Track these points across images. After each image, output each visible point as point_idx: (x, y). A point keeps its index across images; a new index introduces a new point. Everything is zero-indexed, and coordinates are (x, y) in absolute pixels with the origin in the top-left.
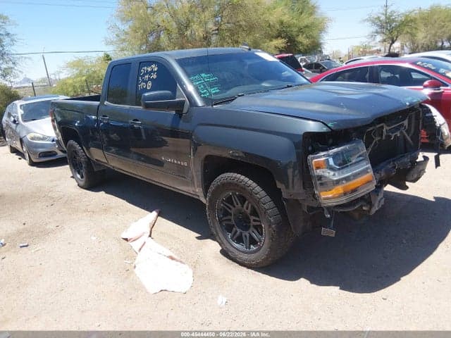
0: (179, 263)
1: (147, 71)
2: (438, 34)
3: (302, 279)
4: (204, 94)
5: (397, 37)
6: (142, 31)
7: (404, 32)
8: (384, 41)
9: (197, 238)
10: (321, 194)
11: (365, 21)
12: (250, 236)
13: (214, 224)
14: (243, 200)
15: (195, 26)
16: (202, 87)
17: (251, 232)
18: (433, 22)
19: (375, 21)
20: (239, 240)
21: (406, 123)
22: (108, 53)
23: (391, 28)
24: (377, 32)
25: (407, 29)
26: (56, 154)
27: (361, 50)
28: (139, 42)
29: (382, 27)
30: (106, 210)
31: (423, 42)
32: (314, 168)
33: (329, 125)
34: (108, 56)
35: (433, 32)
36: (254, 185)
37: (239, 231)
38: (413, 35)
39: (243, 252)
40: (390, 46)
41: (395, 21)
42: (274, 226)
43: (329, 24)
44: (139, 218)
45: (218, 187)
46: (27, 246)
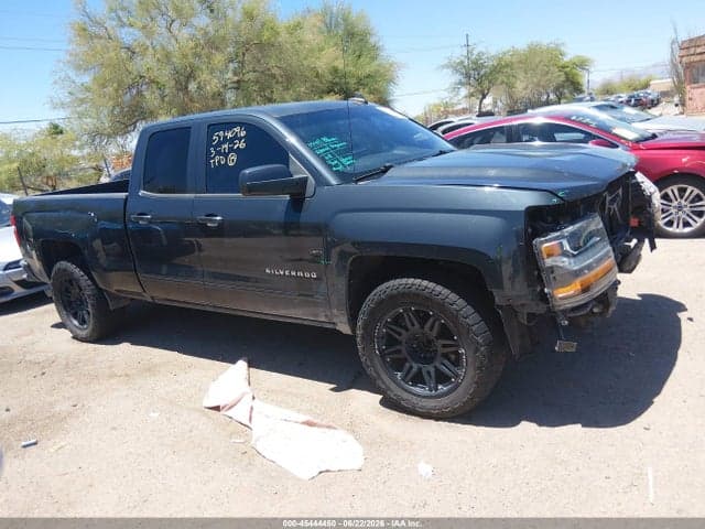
0: (327, 430)
1: (225, 137)
2: (542, 83)
3: (523, 423)
4: (336, 166)
5: (488, 90)
6: (115, 85)
7: (499, 81)
8: (472, 95)
9: (332, 390)
10: (555, 292)
11: (443, 67)
12: (437, 370)
13: (371, 360)
14: (423, 318)
15: (204, 76)
16: (330, 156)
17: (437, 365)
18: (533, 66)
19: (456, 67)
20: (418, 379)
21: (620, 191)
22: (57, 122)
23: (479, 76)
24: (461, 83)
25: (501, 78)
26: (11, 291)
27: (442, 109)
28: (111, 103)
29: (468, 76)
30: (151, 370)
31: (523, 94)
32: (545, 256)
33: (560, 194)
34: (56, 127)
35: (535, 80)
36: (446, 291)
37: (415, 367)
38: (510, 86)
39: (424, 397)
40: (481, 102)
41: (486, 67)
42: (482, 349)
43: (399, 73)
44: (218, 375)
45: (381, 303)
46: (35, 444)
